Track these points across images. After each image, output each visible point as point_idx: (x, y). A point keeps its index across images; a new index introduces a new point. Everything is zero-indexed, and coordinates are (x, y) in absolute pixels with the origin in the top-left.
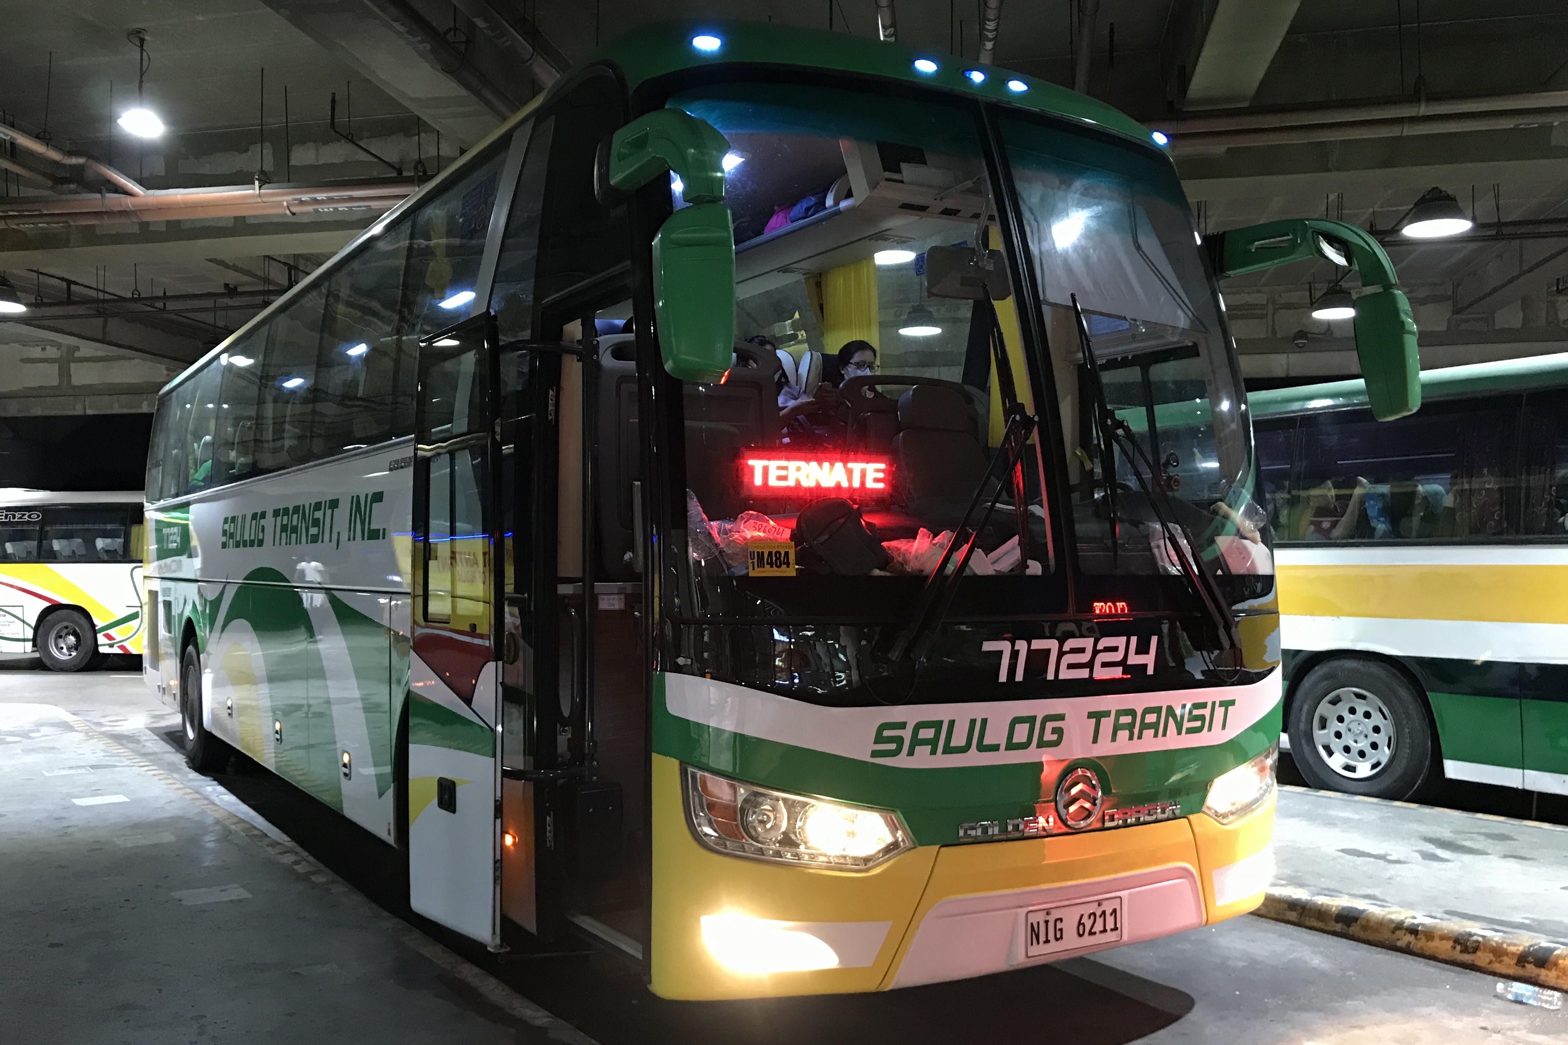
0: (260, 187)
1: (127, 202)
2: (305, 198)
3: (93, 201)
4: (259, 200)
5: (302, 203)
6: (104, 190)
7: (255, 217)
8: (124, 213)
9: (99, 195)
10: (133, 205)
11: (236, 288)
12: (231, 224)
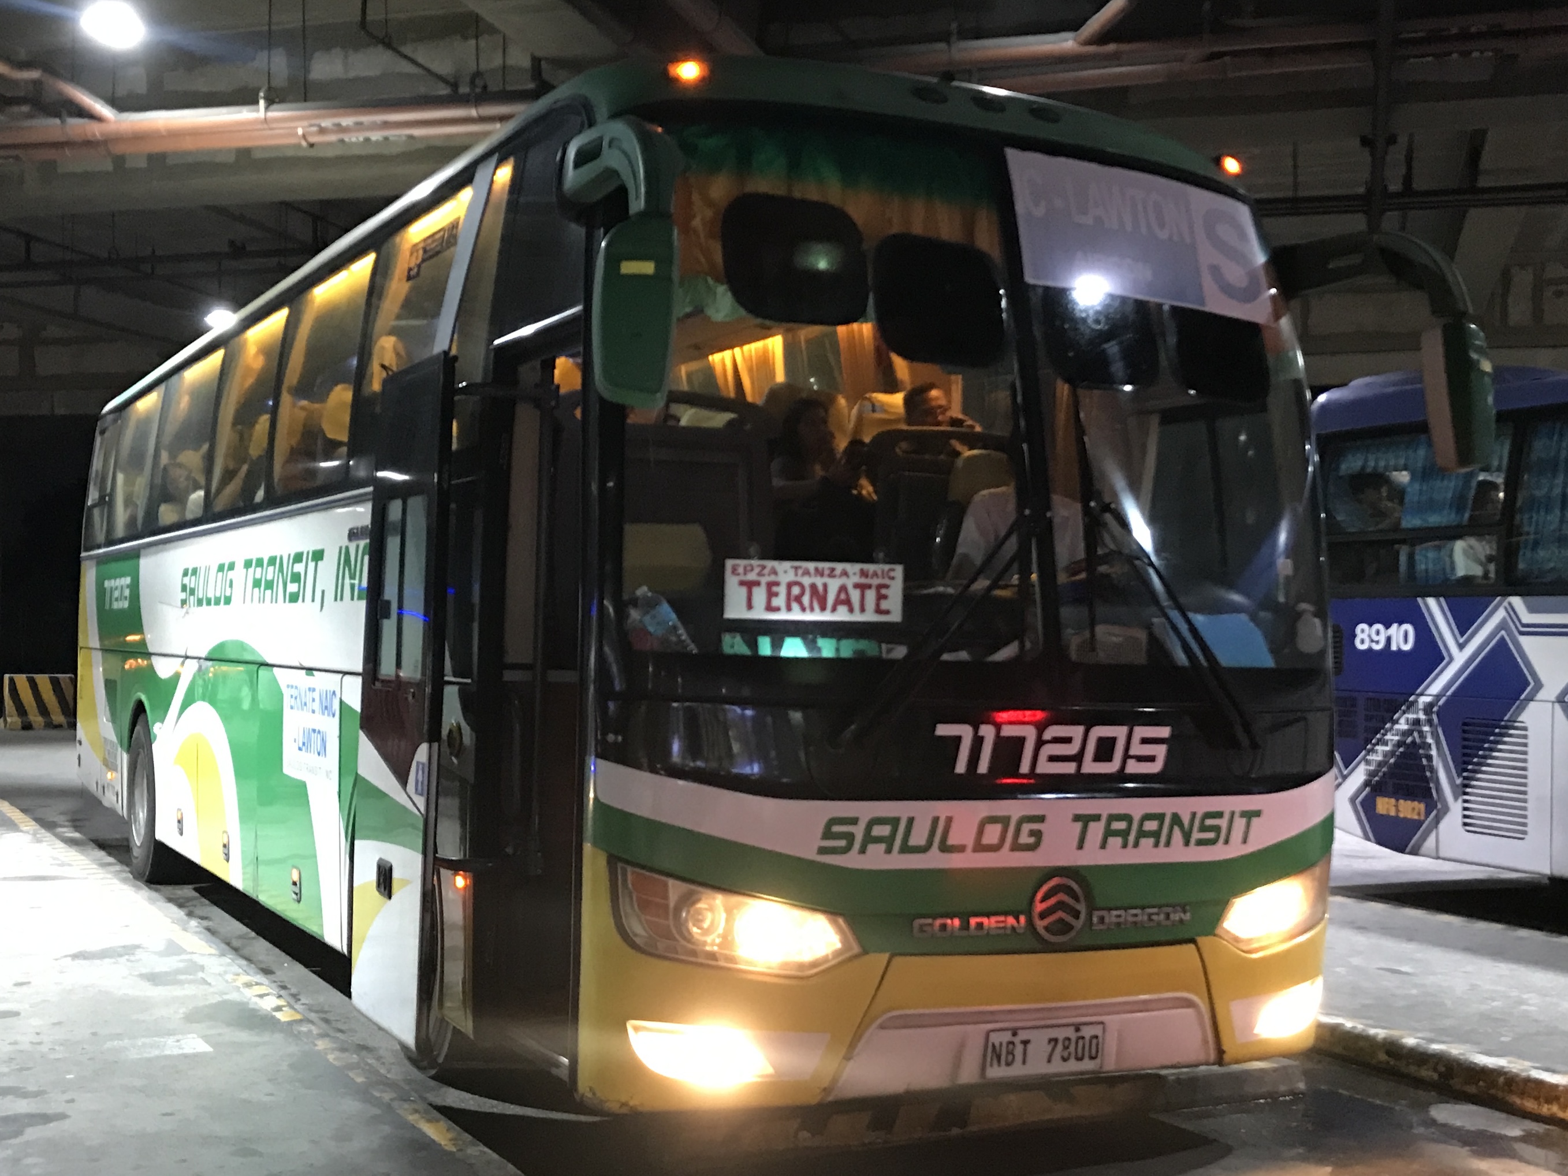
0: (267, 109)
1: (94, 129)
2: (326, 123)
3: (49, 127)
4: (265, 126)
5: (322, 131)
6: (64, 113)
7: (264, 148)
8: (89, 143)
9: (57, 121)
10: (102, 134)
11: (244, 247)
12: (231, 159)
